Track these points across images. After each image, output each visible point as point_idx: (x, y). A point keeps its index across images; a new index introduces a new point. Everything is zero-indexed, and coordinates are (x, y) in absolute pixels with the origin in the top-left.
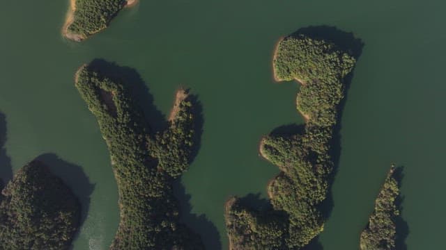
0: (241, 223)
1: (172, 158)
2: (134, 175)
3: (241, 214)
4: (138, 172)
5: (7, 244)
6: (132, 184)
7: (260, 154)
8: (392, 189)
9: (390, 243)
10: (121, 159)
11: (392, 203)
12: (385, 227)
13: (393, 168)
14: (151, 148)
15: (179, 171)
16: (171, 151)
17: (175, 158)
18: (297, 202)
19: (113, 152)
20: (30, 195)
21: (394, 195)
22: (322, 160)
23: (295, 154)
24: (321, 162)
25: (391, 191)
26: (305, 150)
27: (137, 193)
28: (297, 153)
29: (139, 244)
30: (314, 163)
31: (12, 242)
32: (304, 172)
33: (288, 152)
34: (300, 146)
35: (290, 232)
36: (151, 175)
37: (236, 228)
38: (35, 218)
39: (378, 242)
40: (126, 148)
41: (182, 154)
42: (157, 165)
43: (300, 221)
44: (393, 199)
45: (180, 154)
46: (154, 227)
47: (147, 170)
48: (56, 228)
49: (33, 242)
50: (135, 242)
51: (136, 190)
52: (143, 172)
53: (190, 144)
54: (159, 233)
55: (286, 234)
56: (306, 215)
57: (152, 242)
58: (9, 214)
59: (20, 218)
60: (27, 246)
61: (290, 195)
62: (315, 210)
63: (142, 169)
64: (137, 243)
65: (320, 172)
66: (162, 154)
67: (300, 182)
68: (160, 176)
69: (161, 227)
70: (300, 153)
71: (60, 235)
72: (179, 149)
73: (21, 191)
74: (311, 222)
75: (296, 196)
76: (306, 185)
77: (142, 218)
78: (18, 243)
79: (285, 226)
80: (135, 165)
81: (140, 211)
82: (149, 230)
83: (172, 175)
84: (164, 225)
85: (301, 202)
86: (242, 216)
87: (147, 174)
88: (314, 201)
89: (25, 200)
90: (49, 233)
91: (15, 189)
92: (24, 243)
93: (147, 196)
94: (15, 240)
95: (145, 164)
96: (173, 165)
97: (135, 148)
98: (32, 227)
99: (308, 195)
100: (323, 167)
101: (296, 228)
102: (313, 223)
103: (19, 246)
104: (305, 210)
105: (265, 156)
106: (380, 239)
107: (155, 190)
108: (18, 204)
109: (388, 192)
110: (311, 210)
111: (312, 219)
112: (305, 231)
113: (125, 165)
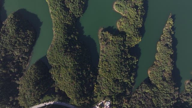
0: (106, 37)
1: (76, 8)
2: (59, 14)
3: (106, 33)
4: (61, 12)
5: (5, 42)
6: (59, 18)
7: (113, 9)
8: (170, 23)
9: (169, 45)
10: (54, 8)
11: (170, 28)
12: (168, 38)
13: (171, 15)
14: (67, 3)
15: (79, 14)
16: (75, 5)
17: (77, 8)
18: (130, 26)
19: (50, 5)
20: (15, 22)
21: (171, 25)
22: (140, 8)
23: (128, 6)
24: (140, 9)
25: (170, 24)
26: (133, 4)
27: (61, 21)
28: (129, 6)
29: (62, 43)
30: (137, 9)
31: (7, 40)
32: (132, 12)
33: (126, 5)
34: (131, 2)
35: (127, 39)
36: (66, 14)
37: (104, 39)
38: (17, 31)
39: (165, 45)
40: (56, 3)
41: (80, 6)
42: (69, 10)
43: (131, 35)
44: (171, 27)
45: (79, 6)
46: (68, 36)
47: (65, 12)
48: (26, 37)
49: (16, 42)
50: (60, 42)
51: (60, 20)
52: (63, 12)
53: (83, 3)
54: (70, 39)
55: (125, 40)
56: (134, 31)
57: (67, 42)
58: (6, 30)
59: (11, 32)
60: (14, 43)
61: (127, 23)
62: (137, 30)
63: (63, 11)
64: (61, 43)
65: (139, 13)
66: (72, 6)
67: (131, 18)
68: (70, 15)
69: (71, 37)
70: (131, 5)
71: (28, 41)
72: (79, 4)
73: (11, 21)
74: (135, 35)
75: (129, 23)
76: (133, 18)
77: (63, 32)
78: (10, 41)
79: (124, 36)
80: (60, 10)
81: (62, 29)
82: (66, 37)
83: (76, 16)
84: (72, 36)
85: (131, 25)
86: (106, 34)
87: (65, 13)
88: (137, 26)
89: (13, 24)
90: (23, 39)
91: (8, 21)
92: (13, 41)
93: (65, 23)
94: (8, 39)
95: (64, 9)
96: (76, 11)
97: (60, 3)
98: (16, 34)
99: (134, 23)
100: (141, 11)
101: (129, 38)
102: (137, 35)
103: (10, 42)
104: (133, 29)
105: (115, 10)
106: (166, 43)
107: (69, 21)
108: (10, 26)
109: (169, 24)
110: (135, 30)
111: (136, 34)
112: (133, 39)
113: (56, 10)
